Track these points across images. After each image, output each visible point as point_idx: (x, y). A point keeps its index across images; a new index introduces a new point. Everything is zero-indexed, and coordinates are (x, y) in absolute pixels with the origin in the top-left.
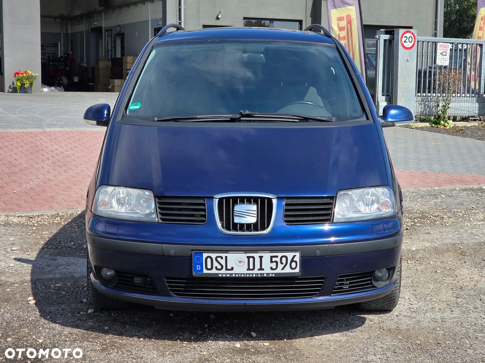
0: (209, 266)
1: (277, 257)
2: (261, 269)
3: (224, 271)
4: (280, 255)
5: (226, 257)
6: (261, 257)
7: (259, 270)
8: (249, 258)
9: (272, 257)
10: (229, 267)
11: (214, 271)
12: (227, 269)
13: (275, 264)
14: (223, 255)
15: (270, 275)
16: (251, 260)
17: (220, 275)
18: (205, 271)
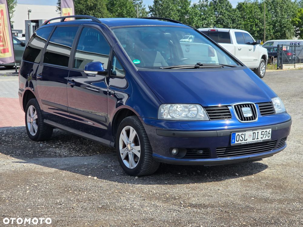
0: (238, 140)
1: (263, 132)
2: (258, 139)
3: (243, 141)
4: (265, 130)
5: (245, 134)
6: (258, 132)
7: (257, 139)
8: (253, 133)
9: (262, 132)
10: (246, 139)
11: (240, 142)
12: (245, 140)
13: (263, 135)
14: (244, 133)
15: (261, 141)
16: (254, 134)
17: (242, 144)
18: (236, 142)
